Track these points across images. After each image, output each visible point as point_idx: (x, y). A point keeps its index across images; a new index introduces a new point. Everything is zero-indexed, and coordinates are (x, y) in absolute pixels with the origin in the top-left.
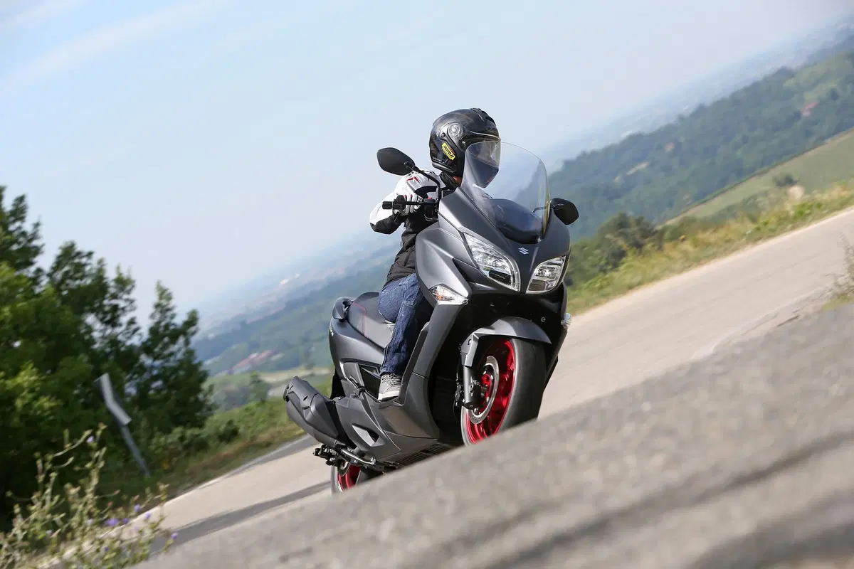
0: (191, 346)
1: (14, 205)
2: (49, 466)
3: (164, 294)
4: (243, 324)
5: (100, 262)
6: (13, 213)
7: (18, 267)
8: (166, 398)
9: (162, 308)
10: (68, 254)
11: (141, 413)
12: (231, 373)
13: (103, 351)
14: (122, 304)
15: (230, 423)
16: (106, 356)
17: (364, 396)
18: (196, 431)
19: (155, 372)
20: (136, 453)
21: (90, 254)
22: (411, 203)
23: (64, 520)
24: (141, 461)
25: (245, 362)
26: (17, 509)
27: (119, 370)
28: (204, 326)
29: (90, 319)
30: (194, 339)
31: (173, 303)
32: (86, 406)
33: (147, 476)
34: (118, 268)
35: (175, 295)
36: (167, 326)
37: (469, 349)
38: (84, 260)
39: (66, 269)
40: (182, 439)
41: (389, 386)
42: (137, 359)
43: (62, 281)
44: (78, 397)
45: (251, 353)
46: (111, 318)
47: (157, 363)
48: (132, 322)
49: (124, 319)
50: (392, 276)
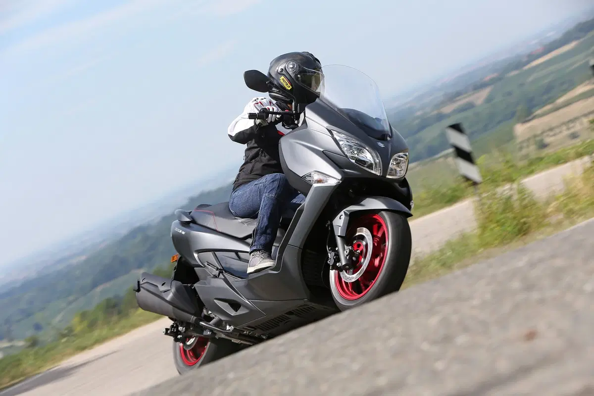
17: (224, 276)
22: (273, 113)
37: (340, 222)
41: (261, 260)
50: (241, 181)
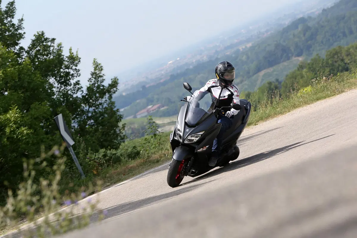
0: (113, 100)
1: (7, 7)
2: (31, 167)
3: (98, 67)
4: (144, 87)
5: (60, 45)
6: (6, 12)
7: (8, 46)
8: (96, 130)
9: (96, 75)
10: (40, 39)
11: (81, 139)
12: (135, 117)
13: (59, 100)
14: (72, 72)
15: (134, 147)
16: (61, 103)
18: (114, 152)
19: (90, 115)
20: (77, 163)
21: (54, 40)
23: (39, 200)
24: (80, 168)
25: (145, 110)
26: (10, 193)
27: (68, 112)
28: (121, 87)
29: (52, 80)
30: (114, 96)
31: (103, 72)
32: (47, 133)
33: (83, 177)
34: (70, 50)
35: (104, 68)
36: (98, 87)
38: (49, 44)
39: (38, 48)
40: (105, 156)
42: (80, 106)
43: (36, 55)
44: (42, 127)
45: (148, 105)
46: (65, 80)
47: (91, 109)
48: (77, 83)
49: (73, 81)
